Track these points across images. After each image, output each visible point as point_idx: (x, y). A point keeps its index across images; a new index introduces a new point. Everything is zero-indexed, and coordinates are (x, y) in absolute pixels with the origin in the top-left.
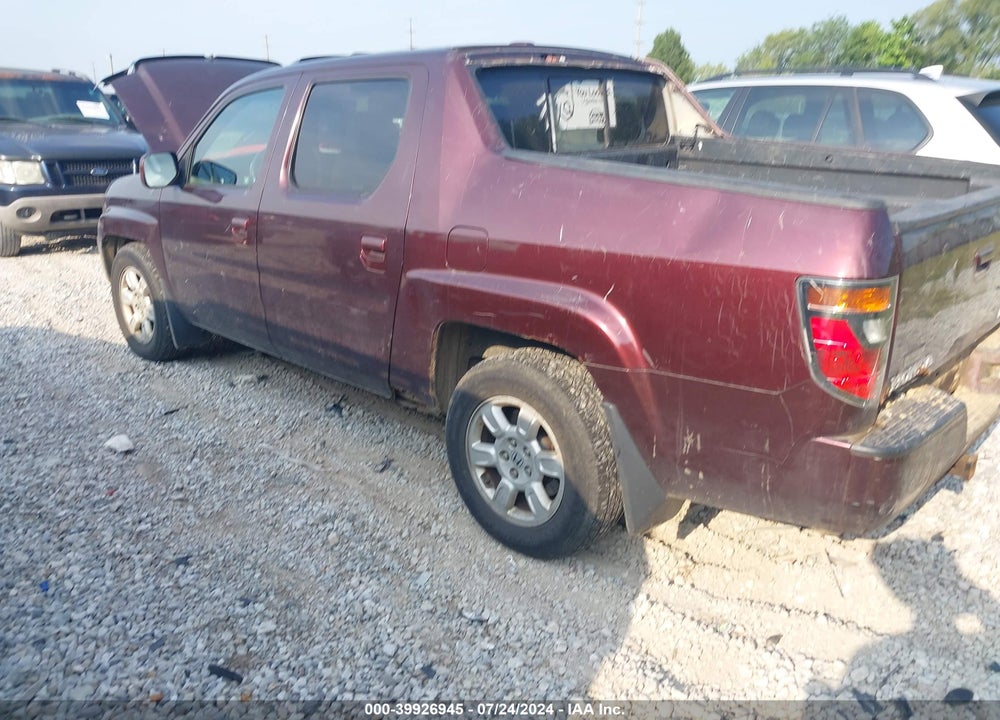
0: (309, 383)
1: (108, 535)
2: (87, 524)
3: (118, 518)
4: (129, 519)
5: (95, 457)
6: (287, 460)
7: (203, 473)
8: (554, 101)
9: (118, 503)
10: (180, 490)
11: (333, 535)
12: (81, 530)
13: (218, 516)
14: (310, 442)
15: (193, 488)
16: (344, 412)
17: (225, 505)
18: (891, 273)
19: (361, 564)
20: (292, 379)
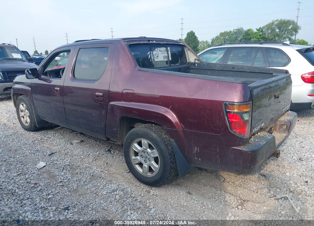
0: (98, 143)
1: (38, 200)
2: (30, 196)
3: (40, 193)
4: (44, 194)
5: (29, 171)
6: (96, 170)
7: (68, 175)
8: (152, 53)
9: (40, 188)
10: (61, 182)
11: (117, 196)
12: (28, 199)
13: (76, 191)
14: (102, 163)
15: (65, 181)
16: (112, 152)
17: (78, 187)
18: (250, 101)
19: (129, 206)
20: (92, 141)
